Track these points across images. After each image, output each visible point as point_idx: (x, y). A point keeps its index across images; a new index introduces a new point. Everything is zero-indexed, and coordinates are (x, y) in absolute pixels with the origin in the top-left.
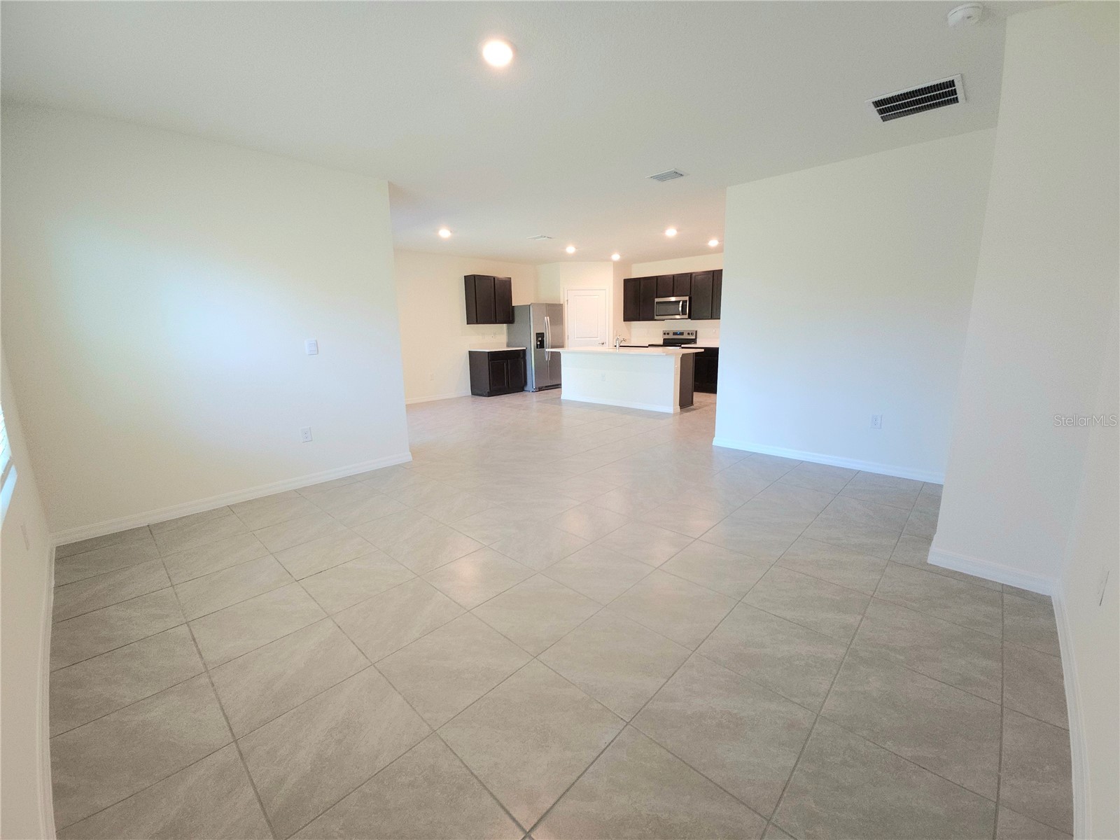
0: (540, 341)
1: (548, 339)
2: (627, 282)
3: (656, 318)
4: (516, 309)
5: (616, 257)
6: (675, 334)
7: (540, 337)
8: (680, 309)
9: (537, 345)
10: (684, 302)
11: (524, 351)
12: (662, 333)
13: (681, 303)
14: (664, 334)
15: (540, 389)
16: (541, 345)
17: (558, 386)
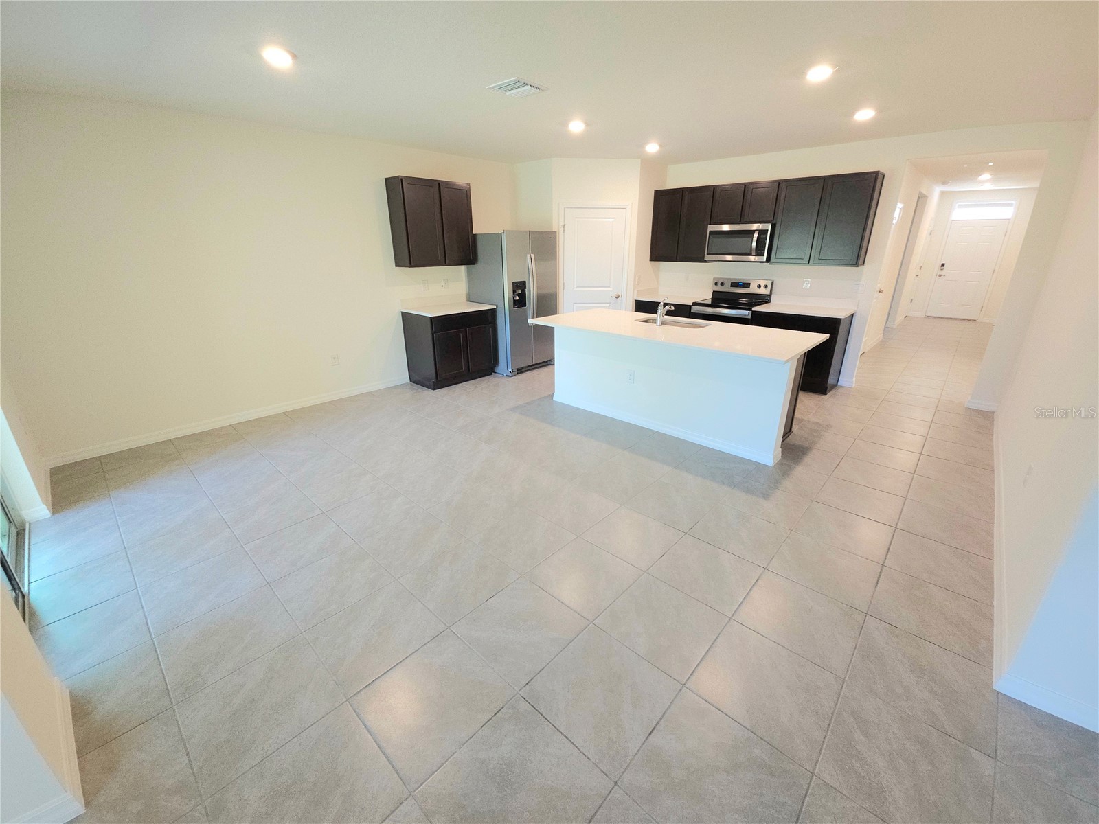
0: (519, 295)
1: (532, 291)
2: (661, 196)
3: (707, 257)
4: (478, 237)
5: (652, 148)
6: (735, 285)
7: (519, 287)
8: (754, 244)
9: (515, 301)
10: (763, 233)
11: (493, 312)
12: (712, 283)
13: (756, 235)
14: (716, 284)
15: (520, 371)
16: (520, 301)
17: (549, 362)
